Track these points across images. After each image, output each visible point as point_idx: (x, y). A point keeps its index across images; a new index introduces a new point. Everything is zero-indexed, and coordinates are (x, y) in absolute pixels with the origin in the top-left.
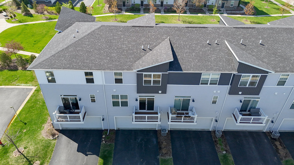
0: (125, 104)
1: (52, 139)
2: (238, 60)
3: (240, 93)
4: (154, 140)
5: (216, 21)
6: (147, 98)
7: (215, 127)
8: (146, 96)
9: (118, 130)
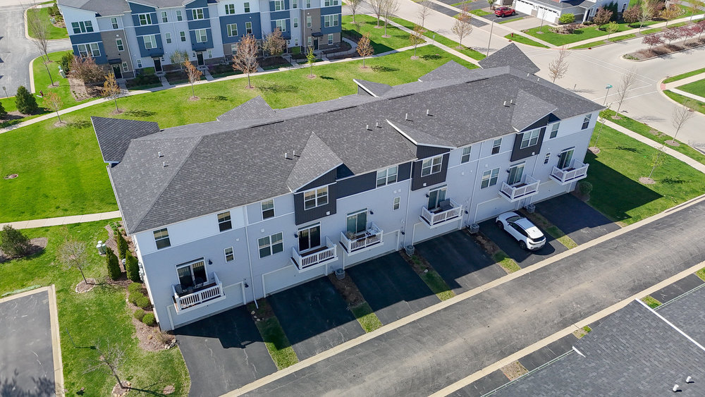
0: (278, 248)
1: (169, 347)
2: (416, 143)
3: (425, 185)
4: (330, 289)
5: (316, 77)
6: (309, 228)
7: (402, 243)
8: (308, 227)
9: (270, 298)
